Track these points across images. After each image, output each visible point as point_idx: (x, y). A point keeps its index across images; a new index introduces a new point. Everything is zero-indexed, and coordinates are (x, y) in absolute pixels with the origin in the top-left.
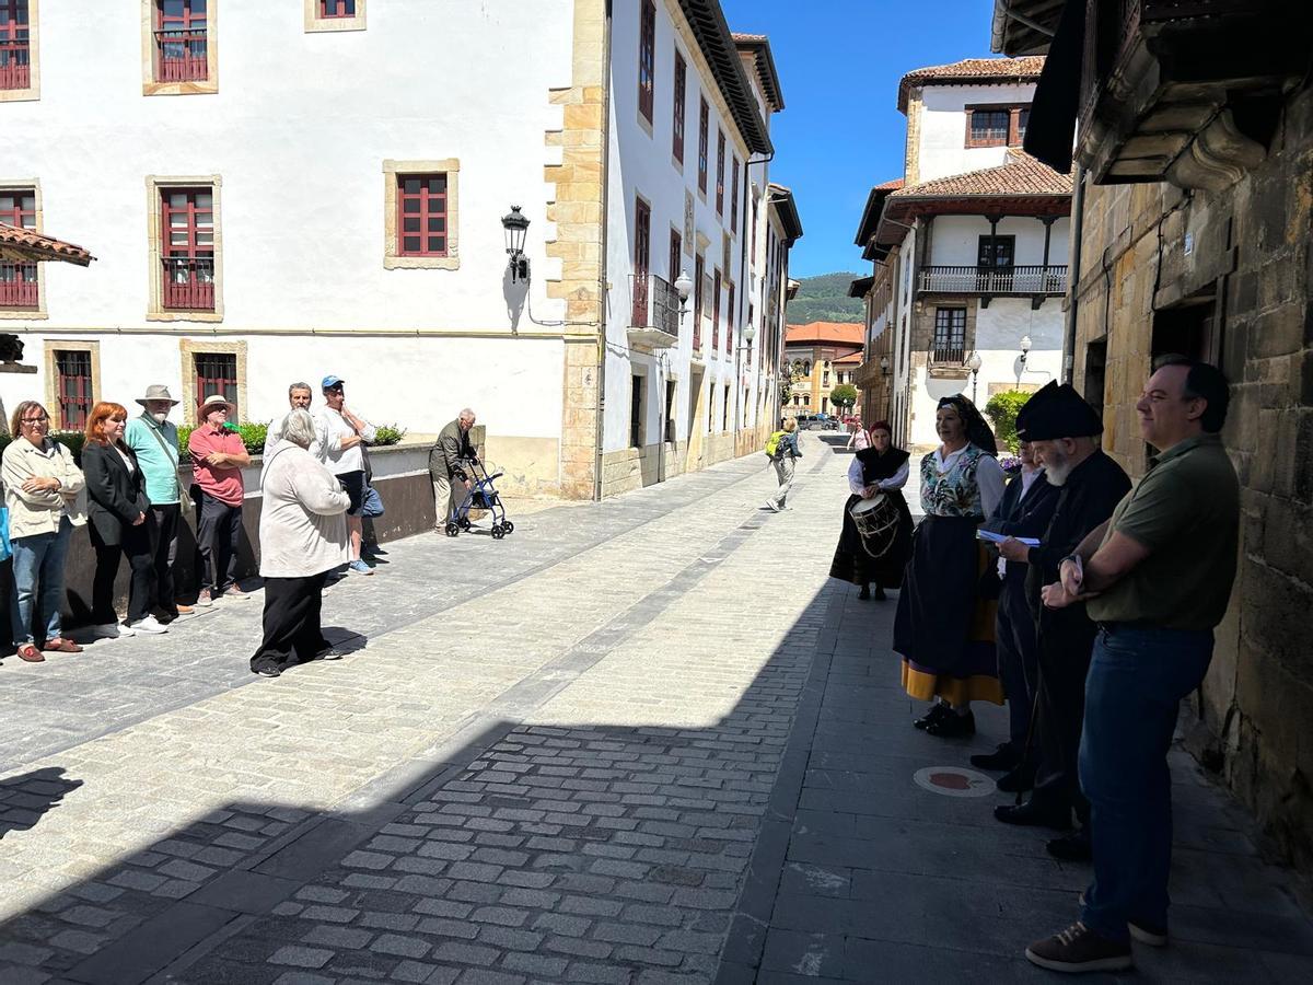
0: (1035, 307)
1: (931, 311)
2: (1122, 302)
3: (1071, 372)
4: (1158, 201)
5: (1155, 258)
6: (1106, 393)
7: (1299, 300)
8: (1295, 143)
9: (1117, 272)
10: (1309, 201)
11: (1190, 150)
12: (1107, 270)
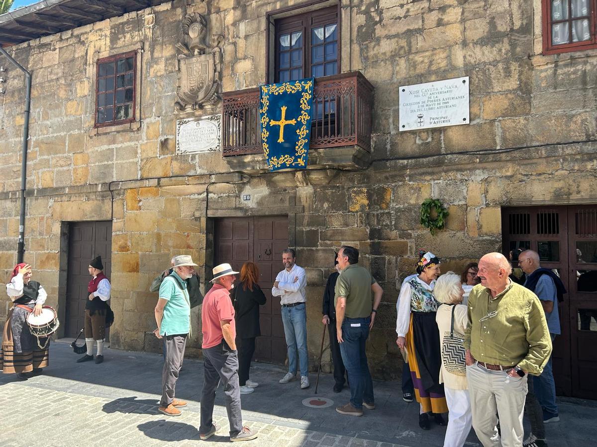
2: (140, 208)
3: (23, 234)
4: (202, 176)
5: (196, 196)
6: (115, 248)
7: (363, 227)
8: (351, 184)
9: (129, 194)
10: (366, 202)
11: (293, 173)
12: (111, 190)
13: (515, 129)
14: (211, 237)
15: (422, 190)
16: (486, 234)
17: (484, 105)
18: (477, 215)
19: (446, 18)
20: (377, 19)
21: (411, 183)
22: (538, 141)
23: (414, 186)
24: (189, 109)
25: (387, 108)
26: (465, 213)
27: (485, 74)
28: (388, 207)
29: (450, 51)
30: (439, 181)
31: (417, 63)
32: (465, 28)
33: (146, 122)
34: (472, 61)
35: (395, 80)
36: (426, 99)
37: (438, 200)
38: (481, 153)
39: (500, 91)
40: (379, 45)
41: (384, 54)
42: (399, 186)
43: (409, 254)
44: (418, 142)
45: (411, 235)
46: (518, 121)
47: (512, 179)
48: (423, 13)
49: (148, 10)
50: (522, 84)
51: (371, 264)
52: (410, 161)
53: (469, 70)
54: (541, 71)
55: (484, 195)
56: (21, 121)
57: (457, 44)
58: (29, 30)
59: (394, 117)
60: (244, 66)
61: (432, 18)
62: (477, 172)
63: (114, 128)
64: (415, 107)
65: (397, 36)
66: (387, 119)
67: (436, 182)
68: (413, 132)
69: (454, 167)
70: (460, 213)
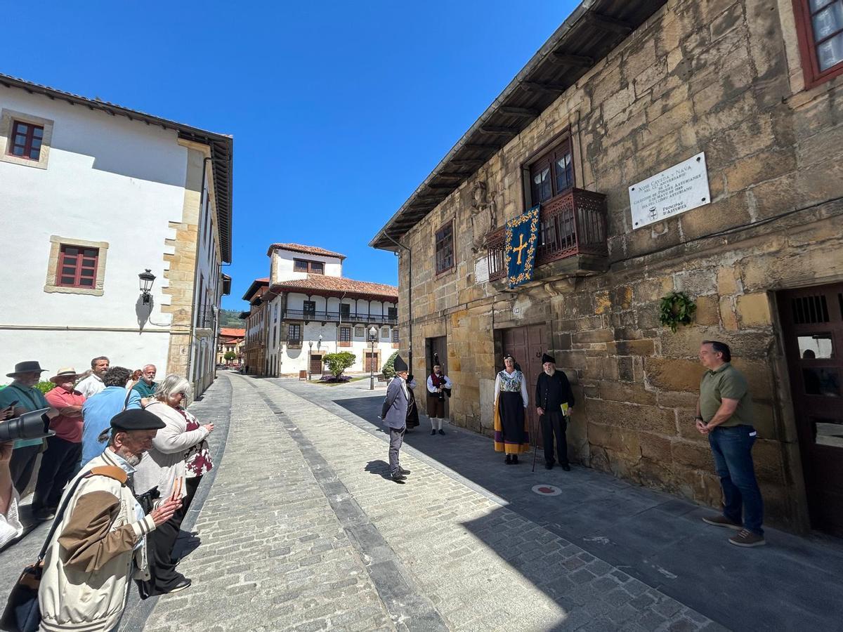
0: (323, 325)
1: (288, 325)
2: (459, 326)
3: (411, 347)
4: (489, 298)
5: (487, 314)
6: (449, 353)
7: (608, 328)
8: (594, 289)
9: (453, 317)
10: (609, 303)
11: (543, 286)
12: (445, 316)
13: (775, 193)
14: (499, 344)
15: (663, 284)
16: (749, 327)
17: (727, 177)
18: (734, 305)
19: (671, 102)
20: (603, 132)
21: (650, 279)
22: (814, 199)
23: (655, 282)
24: (480, 252)
25: (620, 210)
26: (717, 304)
27: (726, 142)
28: (629, 306)
29: (679, 133)
30: (680, 273)
31: (644, 158)
32: (694, 103)
33: (459, 266)
34: (707, 134)
35: (624, 182)
36: (656, 191)
37: (681, 293)
38: (729, 232)
39: (748, 155)
40: (607, 155)
41: (613, 161)
42: (638, 284)
43: (655, 354)
44: (654, 236)
45: (655, 333)
46: (778, 183)
47: (779, 255)
48: (646, 109)
49: (456, 191)
50: (780, 137)
51: (619, 364)
52: (646, 257)
53: (703, 145)
54: (807, 111)
55: (740, 280)
56: (408, 279)
57: (686, 123)
58: (406, 224)
59: (627, 217)
60: (510, 209)
61: (656, 108)
62: (728, 254)
63: (444, 274)
64: (647, 202)
65: (623, 140)
66: (620, 221)
67: (678, 274)
68: (648, 227)
69: (696, 255)
70: (710, 304)
